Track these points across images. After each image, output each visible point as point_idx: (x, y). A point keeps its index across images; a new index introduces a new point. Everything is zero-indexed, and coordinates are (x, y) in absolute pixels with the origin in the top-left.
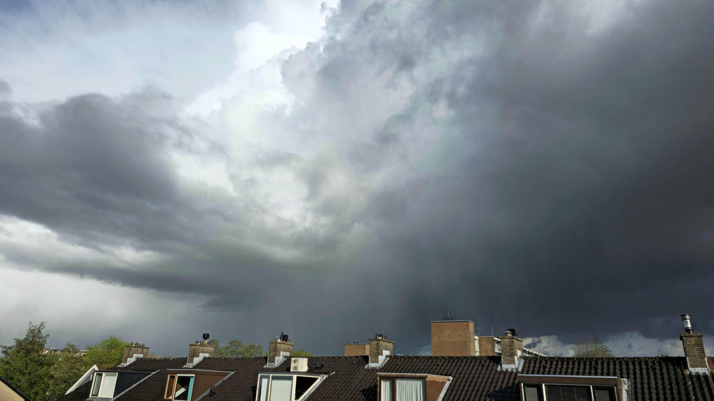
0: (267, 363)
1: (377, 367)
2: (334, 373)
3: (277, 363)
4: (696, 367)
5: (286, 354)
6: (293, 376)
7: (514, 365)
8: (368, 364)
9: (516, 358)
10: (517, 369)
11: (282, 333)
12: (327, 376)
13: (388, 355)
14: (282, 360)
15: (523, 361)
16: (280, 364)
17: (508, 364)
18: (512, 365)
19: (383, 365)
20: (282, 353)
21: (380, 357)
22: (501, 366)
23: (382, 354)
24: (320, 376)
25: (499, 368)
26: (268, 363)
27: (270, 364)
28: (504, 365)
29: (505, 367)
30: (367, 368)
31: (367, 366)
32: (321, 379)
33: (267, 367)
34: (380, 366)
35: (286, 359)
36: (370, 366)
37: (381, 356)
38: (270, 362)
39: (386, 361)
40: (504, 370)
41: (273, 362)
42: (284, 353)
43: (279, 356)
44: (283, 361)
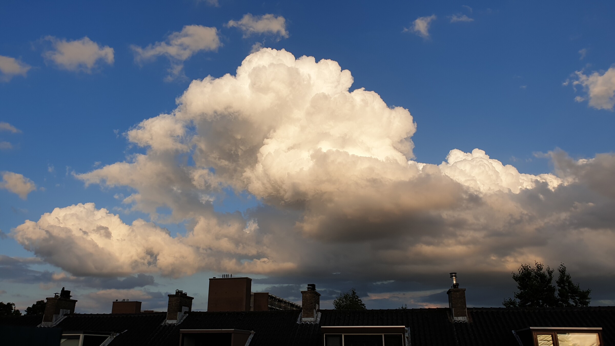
0: (41, 322)
1: (175, 324)
2: (127, 330)
3: (55, 322)
4: (459, 316)
5: (66, 312)
6: (80, 335)
7: (313, 318)
8: (166, 321)
9: (314, 311)
10: (316, 321)
11: (63, 288)
12: (118, 334)
13: (187, 311)
14: (61, 318)
15: (320, 314)
16: (58, 323)
17: (307, 317)
18: (311, 318)
19: (182, 321)
20: (61, 310)
21: (178, 313)
22: (301, 319)
23: (180, 311)
24: (111, 335)
25: (299, 321)
26: (43, 323)
27: (45, 322)
28: (303, 318)
29: (304, 319)
30: (164, 324)
31: (163, 323)
32: (110, 338)
33: (42, 327)
34: (178, 323)
35: (66, 317)
36: (167, 323)
37: (180, 312)
38: (45, 321)
39: (185, 317)
40: (304, 323)
41: (51, 322)
42: (65, 310)
43: (59, 314)
44: (62, 320)
